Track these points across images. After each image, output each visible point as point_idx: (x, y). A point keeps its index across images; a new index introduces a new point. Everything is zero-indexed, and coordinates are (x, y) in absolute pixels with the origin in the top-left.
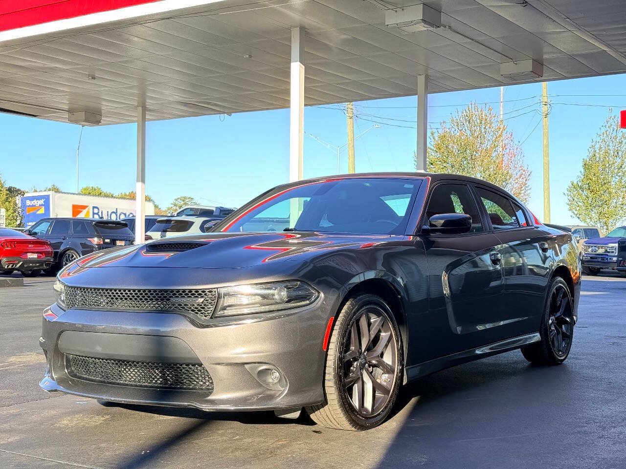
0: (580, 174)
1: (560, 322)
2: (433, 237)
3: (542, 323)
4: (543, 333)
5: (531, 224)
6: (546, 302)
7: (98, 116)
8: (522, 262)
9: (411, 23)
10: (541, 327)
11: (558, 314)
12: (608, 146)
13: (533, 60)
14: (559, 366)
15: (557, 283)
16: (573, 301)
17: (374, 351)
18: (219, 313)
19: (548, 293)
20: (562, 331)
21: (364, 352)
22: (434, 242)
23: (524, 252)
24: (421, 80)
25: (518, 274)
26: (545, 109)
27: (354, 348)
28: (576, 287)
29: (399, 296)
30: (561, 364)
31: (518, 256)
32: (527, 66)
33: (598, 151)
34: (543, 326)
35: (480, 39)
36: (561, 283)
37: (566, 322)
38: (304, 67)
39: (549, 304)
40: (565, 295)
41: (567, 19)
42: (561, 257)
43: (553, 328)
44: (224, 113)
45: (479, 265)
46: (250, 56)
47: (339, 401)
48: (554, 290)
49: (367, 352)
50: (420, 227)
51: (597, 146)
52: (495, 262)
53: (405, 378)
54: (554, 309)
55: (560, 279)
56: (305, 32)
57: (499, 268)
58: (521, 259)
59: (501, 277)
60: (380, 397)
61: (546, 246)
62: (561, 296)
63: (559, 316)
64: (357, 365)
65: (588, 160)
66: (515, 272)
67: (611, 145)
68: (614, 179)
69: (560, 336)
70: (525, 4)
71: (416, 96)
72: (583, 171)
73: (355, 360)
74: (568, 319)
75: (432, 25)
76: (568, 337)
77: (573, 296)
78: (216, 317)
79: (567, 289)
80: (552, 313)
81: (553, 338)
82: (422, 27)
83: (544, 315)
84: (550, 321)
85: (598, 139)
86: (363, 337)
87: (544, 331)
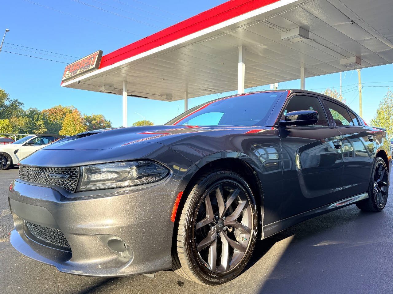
0: (375, 116)
1: (380, 185)
2: (289, 128)
3: (369, 187)
4: (370, 192)
5: (361, 125)
6: (372, 173)
7: (171, 97)
8: (352, 150)
9: (294, 37)
10: (369, 189)
11: (379, 180)
12: (388, 104)
13: (356, 57)
14: (380, 212)
15: (379, 161)
16: (388, 171)
17: (231, 216)
18: (82, 188)
19: (373, 167)
20: (381, 190)
21: (222, 217)
22: (289, 132)
23: (354, 143)
24: (302, 70)
25: (350, 156)
26: (360, 89)
27: (209, 216)
28: (390, 164)
29: (255, 172)
30: (381, 211)
31: (350, 145)
32: (353, 59)
33: (383, 106)
34: (370, 188)
35: (329, 46)
36: (381, 160)
37: (384, 185)
38: (244, 65)
39: (374, 174)
40: (383, 169)
41: (375, 31)
42: (380, 145)
43: (376, 189)
44: (219, 93)
45: (329, 150)
46: (223, 64)
47: (189, 266)
48: (377, 165)
49: (224, 217)
50: (279, 121)
51: (383, 104)
52: (337, 147)
53: (263, 234)
54: (377, 177)
55: (380, 158)
56: (245, 48)
57: (340, 152)
58: (352, 147)
59: (341, 158)
60: (237, 254)
61: (372, 138)
62: (381, 169)
63: (379, 182)
64: (214, 229)
65: (379, 110)
66: (349, 155)
67: (389, 103)
68: (391, 117)
69: (380, 194)
70: (352, 23)
71: (300, 80)
72: (377, 114)
73: (213, 225)
74: (385, 183)
75: (304, 37)
76: (385, 194)
77: (388, 169)
78: (78, 192)
79: (385, 165)
80: (375, 180)
81: (376, 196)
82: (300, 39)
83: (371, 181)
84: (375, 185)
85: (383, 101)
86: (220, 205)
87: (371, 191)
